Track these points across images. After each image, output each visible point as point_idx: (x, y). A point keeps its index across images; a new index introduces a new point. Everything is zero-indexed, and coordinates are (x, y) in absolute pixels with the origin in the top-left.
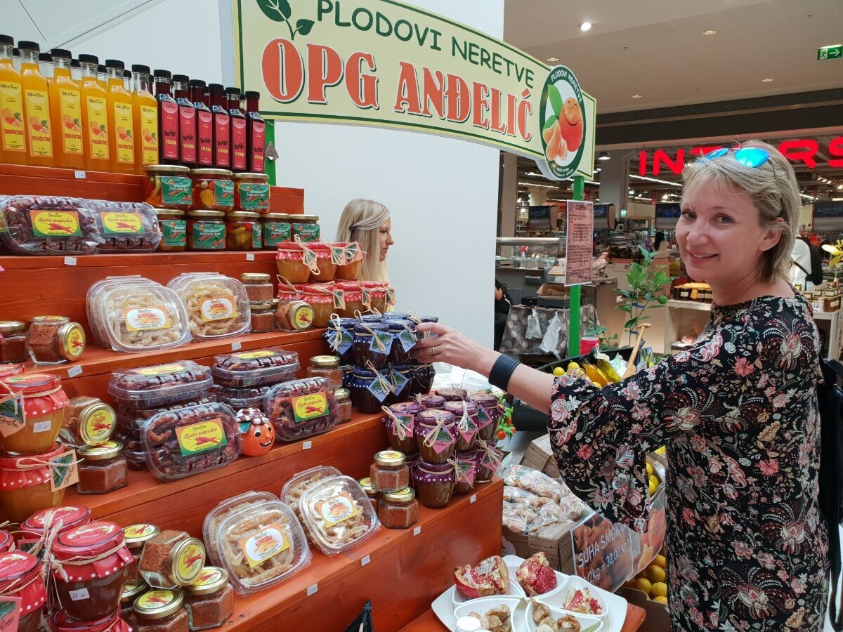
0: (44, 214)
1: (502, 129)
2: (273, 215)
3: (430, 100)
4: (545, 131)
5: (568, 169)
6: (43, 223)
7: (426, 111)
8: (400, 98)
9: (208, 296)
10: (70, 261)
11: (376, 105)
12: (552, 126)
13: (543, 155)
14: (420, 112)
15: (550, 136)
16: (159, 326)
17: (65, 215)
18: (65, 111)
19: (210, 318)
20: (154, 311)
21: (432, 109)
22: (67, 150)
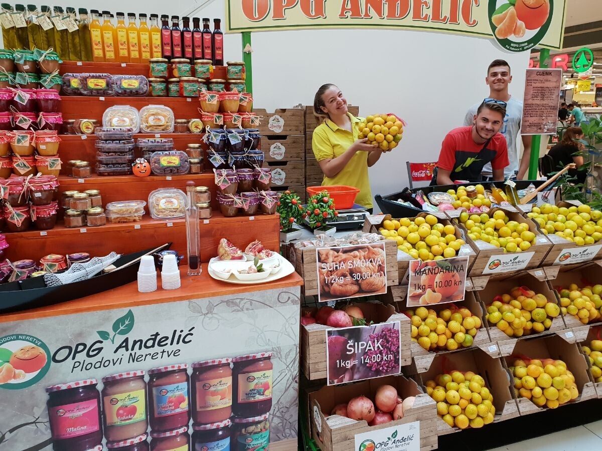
0: (92, 80)
1: (444, 20)
2: (214, 80)
3: (371, 7)
4: (493, 17)
5: (526, 44)
6: (91, 84)
7: (367, 15)
8: (343, 9)
9: (153, 115)
10: (102, 98)
11: (323, 16)
12: (504, 13)
13: (492, 35)
14: (361, 16)
15: (501, 20)
16: (125, 125)
17: (100, 81)
18: (120, 38)
19: (152, 124)
20: (125, 119)
21: (372, 12)
22: (121, 55)
